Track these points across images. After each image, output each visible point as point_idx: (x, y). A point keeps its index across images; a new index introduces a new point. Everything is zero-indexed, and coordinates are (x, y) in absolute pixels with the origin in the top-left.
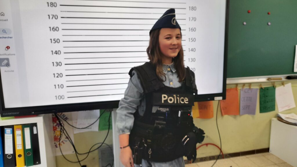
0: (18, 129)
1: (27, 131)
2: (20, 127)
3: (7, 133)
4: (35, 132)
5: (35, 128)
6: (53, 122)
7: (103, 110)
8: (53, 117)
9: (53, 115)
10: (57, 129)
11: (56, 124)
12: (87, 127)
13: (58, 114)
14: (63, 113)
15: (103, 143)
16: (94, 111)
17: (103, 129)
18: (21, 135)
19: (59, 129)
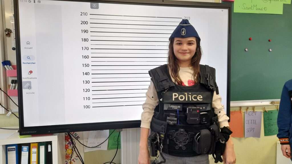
0: (34, 147)
1: (42, 149)
2: (36, 145)
3: (24, 150)
4: (49, 150)
5: (49, 146)
6: (65, 140)
7: (112, 130)
8: (65, 136)
9: (66, 134)
10: (69, 148)
11: (68, 142)
12: (97, 146)
13: (70, 133)
14: (75, 133)
15: (111, 162)
16: (104, 130)
17: (112, 149)
18: (37, 152)
19: (70, 147)
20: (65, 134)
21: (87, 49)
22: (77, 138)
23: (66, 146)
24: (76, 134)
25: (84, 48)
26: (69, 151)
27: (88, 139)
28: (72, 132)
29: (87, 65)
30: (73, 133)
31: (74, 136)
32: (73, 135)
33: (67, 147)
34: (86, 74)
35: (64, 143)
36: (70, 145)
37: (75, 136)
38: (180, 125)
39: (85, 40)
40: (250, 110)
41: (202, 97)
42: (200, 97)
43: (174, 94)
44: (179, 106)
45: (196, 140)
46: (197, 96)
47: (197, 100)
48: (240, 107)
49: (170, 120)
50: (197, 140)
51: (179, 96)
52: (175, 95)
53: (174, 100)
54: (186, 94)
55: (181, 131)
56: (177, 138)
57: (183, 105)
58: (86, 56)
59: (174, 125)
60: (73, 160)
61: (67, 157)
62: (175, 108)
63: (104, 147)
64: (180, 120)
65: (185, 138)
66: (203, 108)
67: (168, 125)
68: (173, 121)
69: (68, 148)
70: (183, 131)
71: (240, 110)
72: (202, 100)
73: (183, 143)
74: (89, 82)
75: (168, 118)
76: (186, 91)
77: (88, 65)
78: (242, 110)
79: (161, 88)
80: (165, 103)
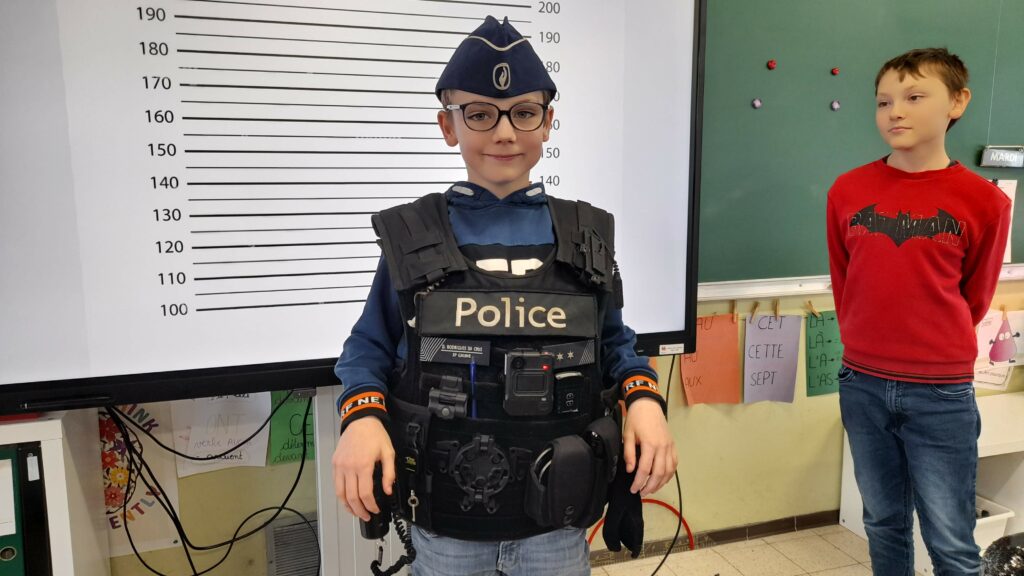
5: (32, 461)
6: (102, 436)
7: (283, 394)
8: (100, 421)
9: (103, 414)
10: (116, 464)
11: (112, 443)
12: (227, 453)
13: (120, 408)
14: (140, 406)
15: (283, 507)
16: (251, 395)
17: (284, 459)
19: (123, 461)
20: (100, 413)
21: (165, 83)
22: (149, 427)
23: (104, 456)
24: (142, 410)
25: (152, 82)
26: (119, 476)
27: (189, 428)
28: (125, 403)
29: (168, 150)
30: (129, 406)
31: (136, 420)
32: (131, 417)
33: (108, 460)
34: (166, 183)
35: (97, 446)
36: (122, 453)
37: (140, 421)
38: (478, 420)
39: (156, 49)
40: (764, 311)
41: (563, 316)
42: (559, 314)
43: (460, 301)
44: (477, 349)
45: (534, 475)
46: (546, 312)
47: (548, 325)
48: (733, 303)
49: (441, 401)
50: (541, 475)
51: (478, 309)
52: (466, 306)
53: (458, 323)
54: (504, 303)
55: (481, 444)
56: (466, 468)
57: (492, 345)
58: (163, 114)
59: (457, 419)
60: (136, 507)
61: (111, 496)
62: (462, 356)
63: (256, 455)
64: (477, 402)
65: (494, 469)
66: (565, 355)
67: (435, 417)
68: (453, 403)
69: (114, 466)
70: (486, 444)
71: (732, 311)
72: (563, 325)
73: (489, 488)
74: (177, 216)
75: (434, 393)
76: (506, 291)
77: (171, 148)
78: (736, 312)
79: (414, 275)
80: (426, 336)
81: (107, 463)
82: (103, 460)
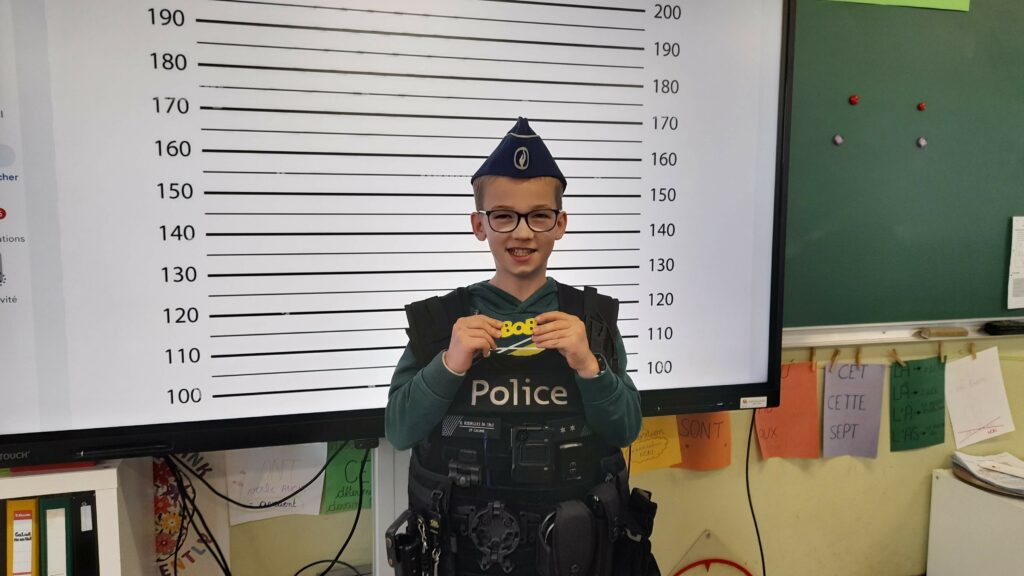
0: (20, 515)
1: (56, 521)
2: (31, 505)
4: (86, 525)
5: (86, 511)
6: (155, 479)
8: (154, 463)
10: (169, 509)
11: (165, 487)
12: (281, 501)
15: (336, 560)
17: (339, 508)
18: (33, 535)
19: (175, 506)
22: (203, 472)
24: (195, 457)
26: (171, 522)
27: (244, 473)
28: (177, 451)
33: (161, 505)
35: (151, 491)
36: (175, 499)
37: (194, 465)
58: (177, 145)
60: (187, 555)
61: (161, 543)
69: (166, 512)
74: (191, 277)
77: (187, 188)
81: (159, 509)
82: (156, 505)
